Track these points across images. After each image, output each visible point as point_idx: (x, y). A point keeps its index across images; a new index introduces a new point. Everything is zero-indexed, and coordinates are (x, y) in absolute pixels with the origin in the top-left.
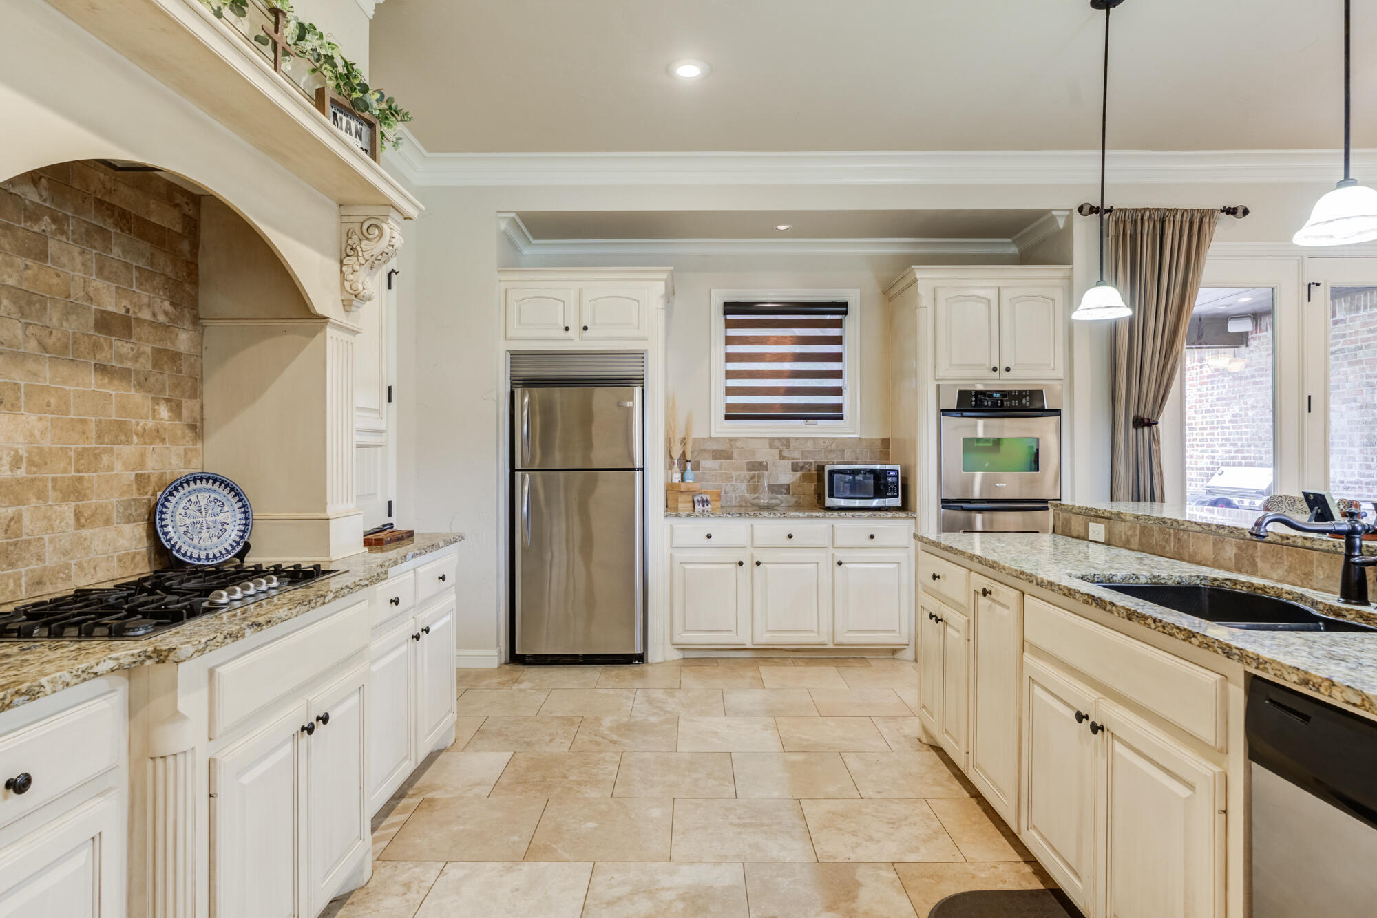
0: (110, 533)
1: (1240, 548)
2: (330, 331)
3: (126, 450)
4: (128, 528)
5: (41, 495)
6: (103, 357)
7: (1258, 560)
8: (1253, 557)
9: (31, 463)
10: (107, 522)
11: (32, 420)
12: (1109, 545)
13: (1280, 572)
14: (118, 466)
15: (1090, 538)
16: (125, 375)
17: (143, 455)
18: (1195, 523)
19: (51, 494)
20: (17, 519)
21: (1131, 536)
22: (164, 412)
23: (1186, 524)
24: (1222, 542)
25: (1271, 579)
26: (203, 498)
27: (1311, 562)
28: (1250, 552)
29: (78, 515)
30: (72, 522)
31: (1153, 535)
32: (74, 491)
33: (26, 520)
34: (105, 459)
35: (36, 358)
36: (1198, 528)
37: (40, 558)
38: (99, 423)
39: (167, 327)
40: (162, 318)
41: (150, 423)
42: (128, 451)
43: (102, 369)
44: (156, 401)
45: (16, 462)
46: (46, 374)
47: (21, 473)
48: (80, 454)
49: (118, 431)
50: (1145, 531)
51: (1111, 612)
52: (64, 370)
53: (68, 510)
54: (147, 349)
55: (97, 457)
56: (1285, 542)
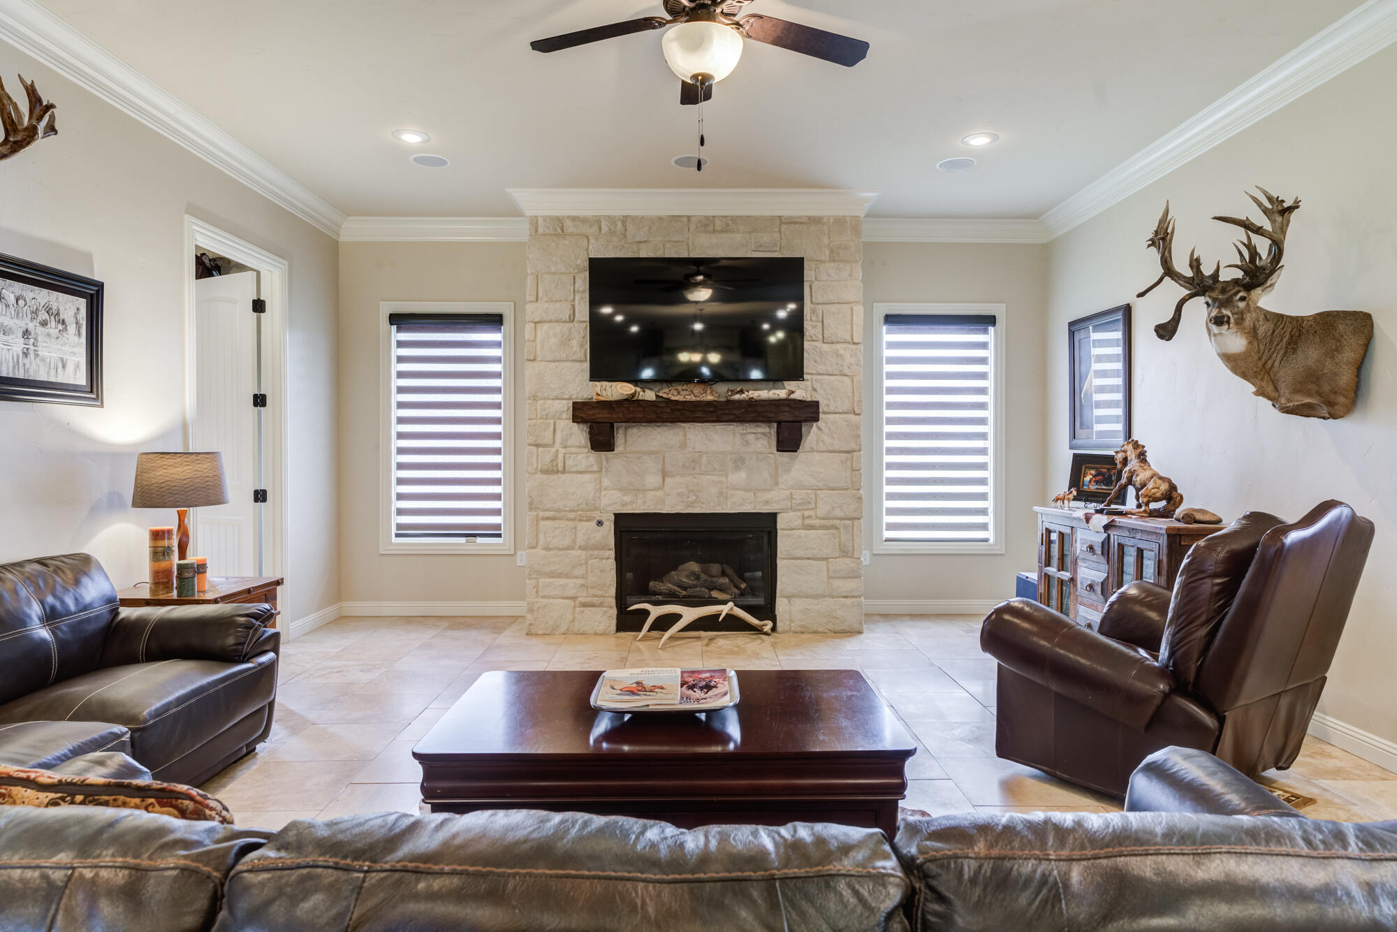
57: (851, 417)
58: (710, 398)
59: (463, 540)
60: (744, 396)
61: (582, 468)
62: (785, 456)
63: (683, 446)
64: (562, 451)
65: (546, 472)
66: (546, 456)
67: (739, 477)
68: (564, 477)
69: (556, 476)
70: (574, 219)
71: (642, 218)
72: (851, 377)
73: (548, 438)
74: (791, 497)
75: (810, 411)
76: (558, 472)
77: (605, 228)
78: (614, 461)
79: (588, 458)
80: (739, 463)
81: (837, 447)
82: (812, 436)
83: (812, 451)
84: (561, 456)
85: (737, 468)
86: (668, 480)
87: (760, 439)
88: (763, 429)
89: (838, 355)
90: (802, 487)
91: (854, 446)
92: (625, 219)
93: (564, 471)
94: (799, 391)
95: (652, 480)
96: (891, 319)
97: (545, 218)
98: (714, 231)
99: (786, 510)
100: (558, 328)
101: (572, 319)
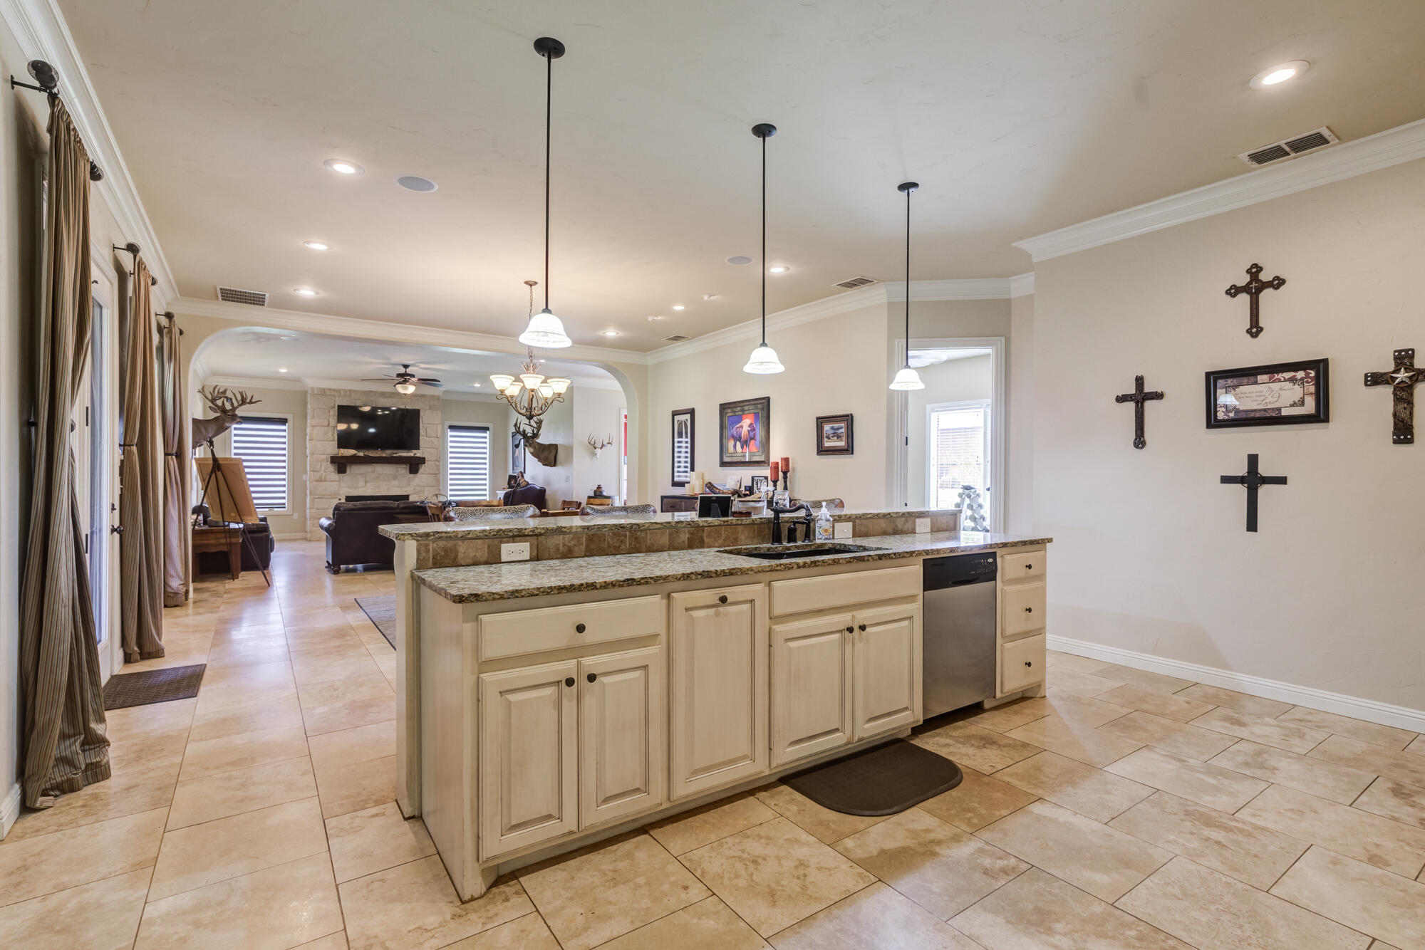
1: (692, 534)
7: (705, 538)
8: (702, 537)
12: (538, 560)
13: (720, 542)
15: (502, 561)
18: (656, 523)
21: (575, 545)
23: (647, 525)
24: (677, 532)
25: (715, 547)
27: (738, 532)
28: (700, 534)
31: (605, 540)
36: (659, 526)
50: (591, 539)
51: (868, 560)
56: (726, 523)
57: (437, 463)
58: (384, 455)
59: (267, 509)
60: (397, 455)
61: (332, 480)
62: (412, 476)
63: (374, 472)
64: (324, 474)
65: (316, 481)
66: (317, 475)
67: (396, 483)
68: (324, 483)
69: (320, 483)
70: (330, 389)
71: (358, 391)
72: (437, 449)
73: (318, 467)
74: (415, 489)
75: (422, 461)
76: (322, 481)
77: (342, 393)
78: (346, 477)
79: (335, 476)
80: (395, 477)
81: (431, 472)
82: (423, 469)
83: (422, 474)
84: (323, 476)
85: (394, 479)
86: (368, 484)
87: (403, 470)
88: (404, 466)
89: (432, 441)
90: (418, 486)
91: (437, 472)
92: (350, 391)
93: (325, 481)
94: (419, 454)
95: (361, 483)
96: (452, 428)
97: (317, 388)
98: (386, 397)
99: (414, 494)
100: (323, 429)
101: (328, 426)
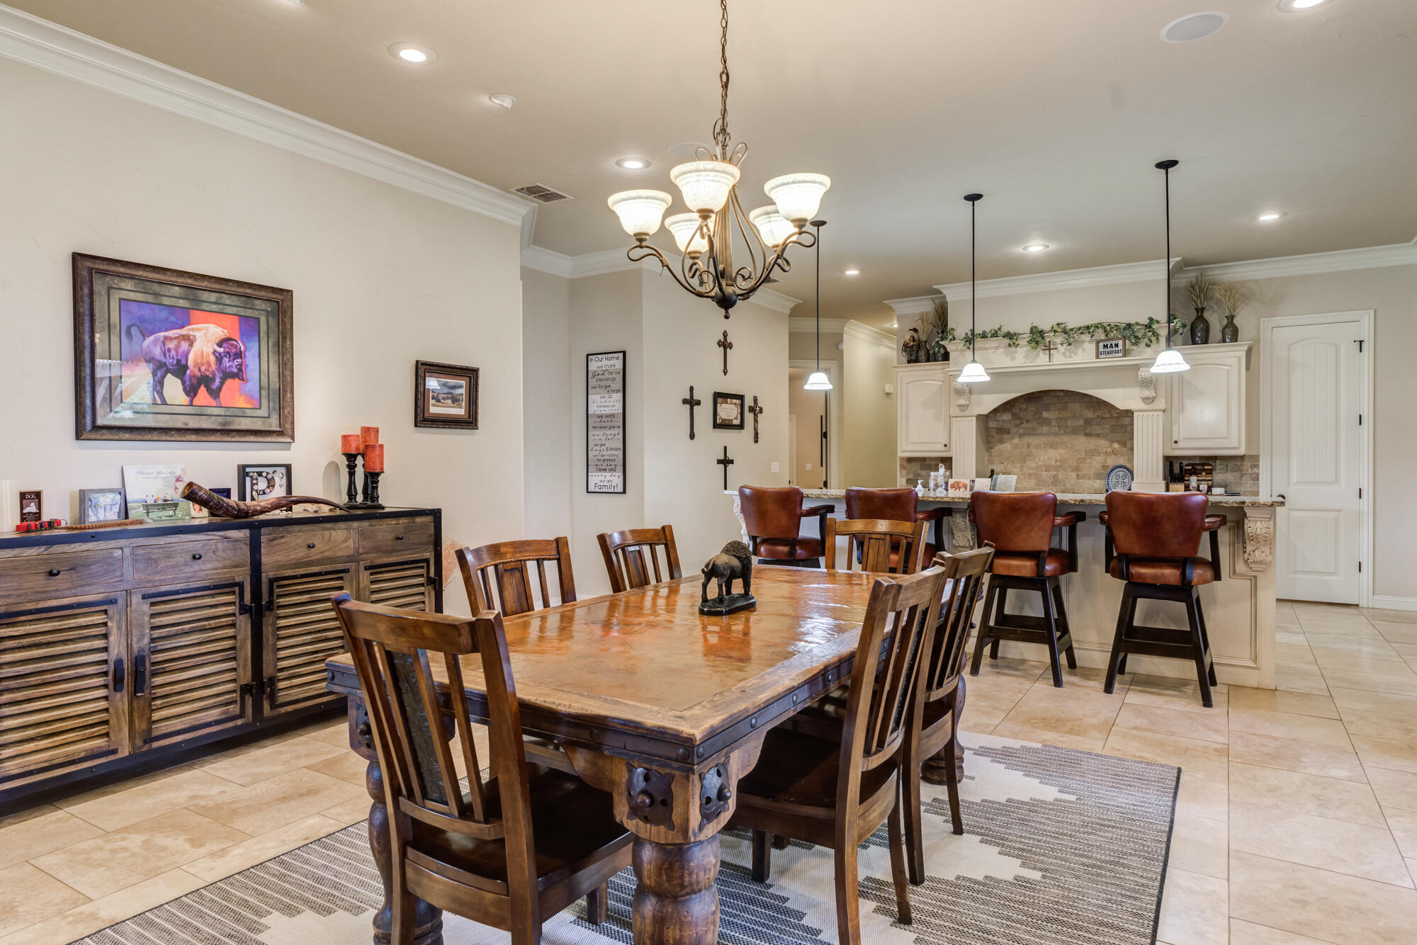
0: (1091, 482)
2: (1135, 414)
3: (1097, 458)
4: (1098, 481)
5: (1065, 470)
6: (1087, 432)
9: (1061, 461)
10: (1089, 478)
11: (1062, 451)
14: (1094, 463)
16: (1098, 436)
17: (1105, 459)
19: (1068, 470)
20: (1057, 475)
22: (1116, 446)
26: (1121, 474)
29: (1078, 476)
30: (1075, 477)
32: (1077, 469)
33: (1060, 476)
34: (1088, 461)
35: (1063, 435)
37: (1064, 485)
38: (1086, 451)
39: (1117, 418)
40: (1115, 415)
41: (1109, 450)
42: (1100, 459)
43: (1087, 435)
44: (1113, 442)
45: (1057, 461)
46: (1065, 438)
47: (1058, 463)
48: (1078, 459)
49: (1094, 452)
52: (1073, 436)
53: (1074, 474)
54: (1108, 427)
55: (1085, 460)
